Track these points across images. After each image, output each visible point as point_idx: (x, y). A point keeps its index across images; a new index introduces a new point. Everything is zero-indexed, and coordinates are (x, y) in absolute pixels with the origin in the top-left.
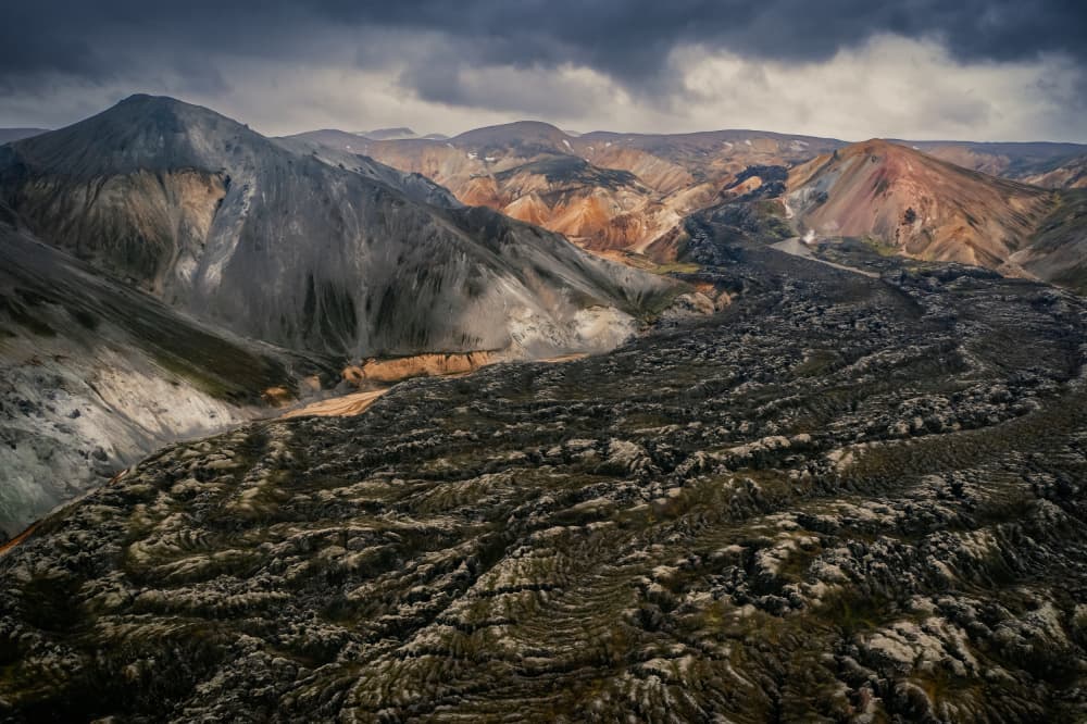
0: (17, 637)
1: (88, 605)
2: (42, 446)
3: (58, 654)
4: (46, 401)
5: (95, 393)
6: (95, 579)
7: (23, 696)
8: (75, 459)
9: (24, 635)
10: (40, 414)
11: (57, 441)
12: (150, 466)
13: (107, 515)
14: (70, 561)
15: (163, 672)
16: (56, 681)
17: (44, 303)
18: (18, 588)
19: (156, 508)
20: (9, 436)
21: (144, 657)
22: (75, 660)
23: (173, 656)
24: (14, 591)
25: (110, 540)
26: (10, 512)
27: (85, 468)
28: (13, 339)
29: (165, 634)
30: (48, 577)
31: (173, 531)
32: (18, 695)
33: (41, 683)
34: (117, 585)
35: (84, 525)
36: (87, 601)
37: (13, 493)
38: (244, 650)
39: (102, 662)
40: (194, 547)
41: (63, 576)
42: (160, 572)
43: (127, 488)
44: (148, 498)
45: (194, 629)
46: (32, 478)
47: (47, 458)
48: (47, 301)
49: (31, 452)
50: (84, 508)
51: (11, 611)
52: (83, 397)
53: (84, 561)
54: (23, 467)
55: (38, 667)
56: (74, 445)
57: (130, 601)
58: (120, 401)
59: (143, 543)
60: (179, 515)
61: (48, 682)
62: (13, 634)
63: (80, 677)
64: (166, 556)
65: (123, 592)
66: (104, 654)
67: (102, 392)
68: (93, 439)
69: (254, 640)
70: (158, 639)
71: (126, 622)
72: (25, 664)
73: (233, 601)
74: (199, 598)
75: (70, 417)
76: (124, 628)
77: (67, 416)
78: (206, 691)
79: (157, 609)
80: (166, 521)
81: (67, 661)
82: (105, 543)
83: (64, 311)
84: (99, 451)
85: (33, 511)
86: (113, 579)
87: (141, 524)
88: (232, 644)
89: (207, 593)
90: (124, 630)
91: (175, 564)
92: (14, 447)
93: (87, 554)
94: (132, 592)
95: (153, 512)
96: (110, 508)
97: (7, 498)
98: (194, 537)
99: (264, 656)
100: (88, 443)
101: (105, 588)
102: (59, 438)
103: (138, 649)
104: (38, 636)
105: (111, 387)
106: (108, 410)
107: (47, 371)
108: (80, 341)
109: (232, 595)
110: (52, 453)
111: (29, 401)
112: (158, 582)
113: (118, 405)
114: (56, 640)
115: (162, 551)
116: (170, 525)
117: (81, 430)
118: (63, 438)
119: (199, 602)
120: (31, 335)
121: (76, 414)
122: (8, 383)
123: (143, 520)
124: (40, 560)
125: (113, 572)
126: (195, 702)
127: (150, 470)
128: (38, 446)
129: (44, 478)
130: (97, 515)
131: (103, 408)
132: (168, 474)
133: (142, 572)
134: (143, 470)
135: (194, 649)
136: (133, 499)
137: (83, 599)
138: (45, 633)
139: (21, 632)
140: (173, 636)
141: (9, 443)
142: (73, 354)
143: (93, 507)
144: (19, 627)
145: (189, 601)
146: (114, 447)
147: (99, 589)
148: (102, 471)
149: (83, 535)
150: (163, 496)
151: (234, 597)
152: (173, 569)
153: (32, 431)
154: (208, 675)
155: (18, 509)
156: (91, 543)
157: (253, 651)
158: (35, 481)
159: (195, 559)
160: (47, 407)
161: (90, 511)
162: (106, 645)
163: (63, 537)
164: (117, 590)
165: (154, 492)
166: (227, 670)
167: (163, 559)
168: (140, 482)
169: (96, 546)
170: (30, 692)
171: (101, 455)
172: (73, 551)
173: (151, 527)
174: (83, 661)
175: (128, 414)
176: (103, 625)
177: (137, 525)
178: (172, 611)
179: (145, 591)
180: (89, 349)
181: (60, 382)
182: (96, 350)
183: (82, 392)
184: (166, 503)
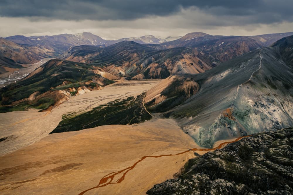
0: (234, 157)
1: (253, 157)
2: (263, 116)
3: (241, 165)
4: (268, 105)
5: (282, 107)
6: (257, 152)
7: (229, 169)
8: (270, 122)
9: (236, 157)
10: (265, 108)
11: (267, 116)
12: (287, 130)
13: (269, 138)
14: (254, 145)
15: (262, 182)
16: (237, 170)
17: (277, 80)
18: (240, 146)
19: (283, 141)
20: (256, 111)
21: (259, 176)
22: (243, 168)
23: (266, 180)
24: (239, 147)
25: (266, 145)
26: (250, 129)
27: (272, 125)
28: (265, 88)
29: (267, 173)
30: (247, 147)
31: (283, 149)
32: (228, 169)
33: (234, 169)
34: (262, 156)
35: (262, 139)
36: (253, 156)
37: (252, 125)
38: (285, 189)
39: (249, 172)
40: (287, 156)
41: (251, 148)
42: (274, 158)
43: (278, 134)
44: (282, 138)
45: (275, 176)
46: (258, 123)
47: (263, 119)
48: (278, 80)
49: (260, 117)
50: (265, 134)
51: (236, 150)
52: (278, 107)
53: (257, 147)
54: (256, 120)
55: (235, 165)
56: (271, 118)
57: (263, 161)
58: (288, 110)
59: (274, 149)
60: (288, 146)
61: (235, 169)
62: (234, 156)
63: (242, 172)
64: (278, 155)
65: (262, 158)
66: (250, 170)
67: (284, 107)
68: (276, 118)
69: (289, 188)
70: (264, 174)
71: (259, 165)
72: (233, 163)
73: (289, 174)
74: (280, 169)
75: (273, 111)
76: (258, 167)
77: (272, 110)
78: (269, 193)
79: (268, 166)
80: (283, 146)
81: (241, 167)
82: (264, 145)
83: (282, 83)
84: (277, 122)
85: (255, 131)
86: (262, 154)
87: (276, 144)
88: (283, 185)
89: (283, 169)
90: (257, 167)
91: (279, 158)
92: (256, 114)
93: (258, 145)
94: (264, 159)
95: (281, 142)
96: (271, 137)
97: (250, 126)
98: (288, 153)
99: (289, 193)
100: (275, 119)
101: (258, 155)
102: (268, 115)
103: (258, 173)
104: (239, 159)
105: (287, 106)
106: (284, 112)
107: (271, 98)
108: (283, 92)
109: (290, 173)
110: (265, 118)
111: (263, 104)
112: (272, 160)
113: (287, 111)
114: (242, 162)
115: (278, 153)
116: (284, 147)
117: (274, 115)
118: (269, 115)
119: (280, 170)
120: (271, 88)
121: (275, 111)
122: (260, 98)
123: (277, 143)
124: (247, 142)
125: (262, 153)
126: (265, 194)
127: (287, 131)
128: (262, 116)
129: (260, 124)
130: (267, 137)
131: (283, 111)
132: (291, 134)
133: (270, 156)
134: (285, 130)
135: (272, 181)
136: (278, 137)
137: (252, 155)
138: (240, 159)
139: (236, 156)
140: (269, 175)
141: (255, 113)
142: (280, 95)
143: (267, 135)
144: (236, 155)
145: (277, 169)
146: (282, 122)
147: (257, 155)
148: (276, 127)
149: (260, 141)
150: (286, 139)
151: (291, 174)
152: (278, 159)
153: (261, 111)
154: (272, 190)
155: (252, 129)
156: (261, 143)
157: (287, 190)
158: (258, 124)
159: (285, 159)
160: (268, 107)
161: (265, 135)
162: (252, 169)
163: (256, 139)
164: (261, 157)
165: (284, 137)
166: (277, 191)
167: (277, 155)
168: (282, 133)
169: (262, 145)
170: (231, 170)
171: (277, 123)
172: (256, 143)
173: (279, 146)
174: (245, 169)
175: (289, 114)
176: (254, 163)
177: (275, 144)
178: (272, 169)
179: (268, 161)
180: (285, 95)
181: (273, 101)
182: (286, 95)
183: (278, 105)
184: (286, 141)
